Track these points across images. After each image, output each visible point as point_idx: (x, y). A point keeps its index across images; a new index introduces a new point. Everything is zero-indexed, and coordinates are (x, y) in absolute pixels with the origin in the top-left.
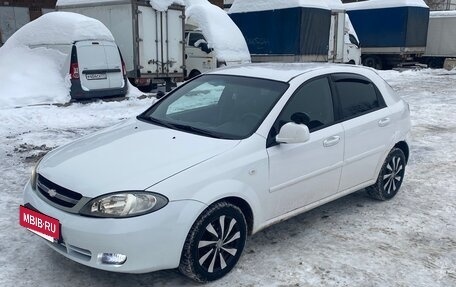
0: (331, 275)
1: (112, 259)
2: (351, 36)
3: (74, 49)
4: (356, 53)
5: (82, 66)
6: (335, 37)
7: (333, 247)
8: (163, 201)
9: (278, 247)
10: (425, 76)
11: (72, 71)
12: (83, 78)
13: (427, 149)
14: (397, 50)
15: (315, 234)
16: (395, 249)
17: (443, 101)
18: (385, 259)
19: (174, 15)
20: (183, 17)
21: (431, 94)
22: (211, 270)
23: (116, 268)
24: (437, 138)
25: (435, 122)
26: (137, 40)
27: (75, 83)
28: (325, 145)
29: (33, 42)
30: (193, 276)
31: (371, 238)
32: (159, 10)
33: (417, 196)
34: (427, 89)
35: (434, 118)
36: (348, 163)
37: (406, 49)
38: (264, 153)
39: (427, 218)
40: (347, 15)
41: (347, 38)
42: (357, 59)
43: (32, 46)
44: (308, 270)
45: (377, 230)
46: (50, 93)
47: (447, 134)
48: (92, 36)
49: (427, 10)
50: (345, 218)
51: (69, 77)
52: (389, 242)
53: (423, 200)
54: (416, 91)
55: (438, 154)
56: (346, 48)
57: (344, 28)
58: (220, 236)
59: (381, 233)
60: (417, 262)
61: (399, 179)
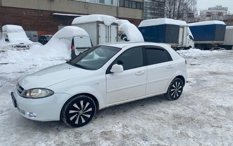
0: (128, 128)
1: (32, 115)
2: (190, 36)
3: (73, 39)
4: (192, 43)
5: (76, 46)
6: (183, 36)
7: (137, 117)
8: (51, 93)
9: (114, 116)
10: (222, 53)
11: (72, 48)
12: (76, 50)
13: (204, 81)
14: (211, 42)
15: (134, 112)
16: (164, 120)
17: (224, 62)
18: (156, 124)
19: (114, 27)
20: (117, 28)
21: (220, 60)
22: (77, 122)
23: (33, 118)
24: (212, 77)
25: (215, 70)
26: (98, 36)
27: (73, 52)
28: (136, 75)
29: (60, 37)
30: (67, 124)
31: (156, 115)
32: (107, 25)
33: (188, 99)
34: (219, 58)
35: (216, 69)
36: (149, 83)
37: (215, 42)
38: (104, 76)
39: (187, 108)
40: (188, 28)
41: (188, 37)
42: (193, 45)
43: (60, 39)
44: (120, 126)
45: (161, 112)
46: (64, 56)
47: (218, 76)
48: (80, 35)
49: (225, 26)
50: (151, 106)
51: (71, 50)
52: (163, 117)
53: (189, 102)
54: (214, 58)
55: (208, 83)
56: (188, 41)
57: (187, 33)
58: (81, 109)
59: (162, 114)
60: (170, 126)
61: (180, 91)
